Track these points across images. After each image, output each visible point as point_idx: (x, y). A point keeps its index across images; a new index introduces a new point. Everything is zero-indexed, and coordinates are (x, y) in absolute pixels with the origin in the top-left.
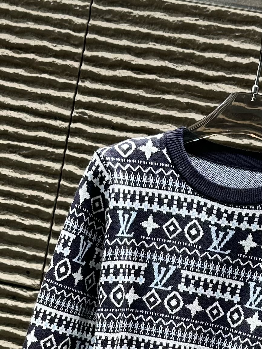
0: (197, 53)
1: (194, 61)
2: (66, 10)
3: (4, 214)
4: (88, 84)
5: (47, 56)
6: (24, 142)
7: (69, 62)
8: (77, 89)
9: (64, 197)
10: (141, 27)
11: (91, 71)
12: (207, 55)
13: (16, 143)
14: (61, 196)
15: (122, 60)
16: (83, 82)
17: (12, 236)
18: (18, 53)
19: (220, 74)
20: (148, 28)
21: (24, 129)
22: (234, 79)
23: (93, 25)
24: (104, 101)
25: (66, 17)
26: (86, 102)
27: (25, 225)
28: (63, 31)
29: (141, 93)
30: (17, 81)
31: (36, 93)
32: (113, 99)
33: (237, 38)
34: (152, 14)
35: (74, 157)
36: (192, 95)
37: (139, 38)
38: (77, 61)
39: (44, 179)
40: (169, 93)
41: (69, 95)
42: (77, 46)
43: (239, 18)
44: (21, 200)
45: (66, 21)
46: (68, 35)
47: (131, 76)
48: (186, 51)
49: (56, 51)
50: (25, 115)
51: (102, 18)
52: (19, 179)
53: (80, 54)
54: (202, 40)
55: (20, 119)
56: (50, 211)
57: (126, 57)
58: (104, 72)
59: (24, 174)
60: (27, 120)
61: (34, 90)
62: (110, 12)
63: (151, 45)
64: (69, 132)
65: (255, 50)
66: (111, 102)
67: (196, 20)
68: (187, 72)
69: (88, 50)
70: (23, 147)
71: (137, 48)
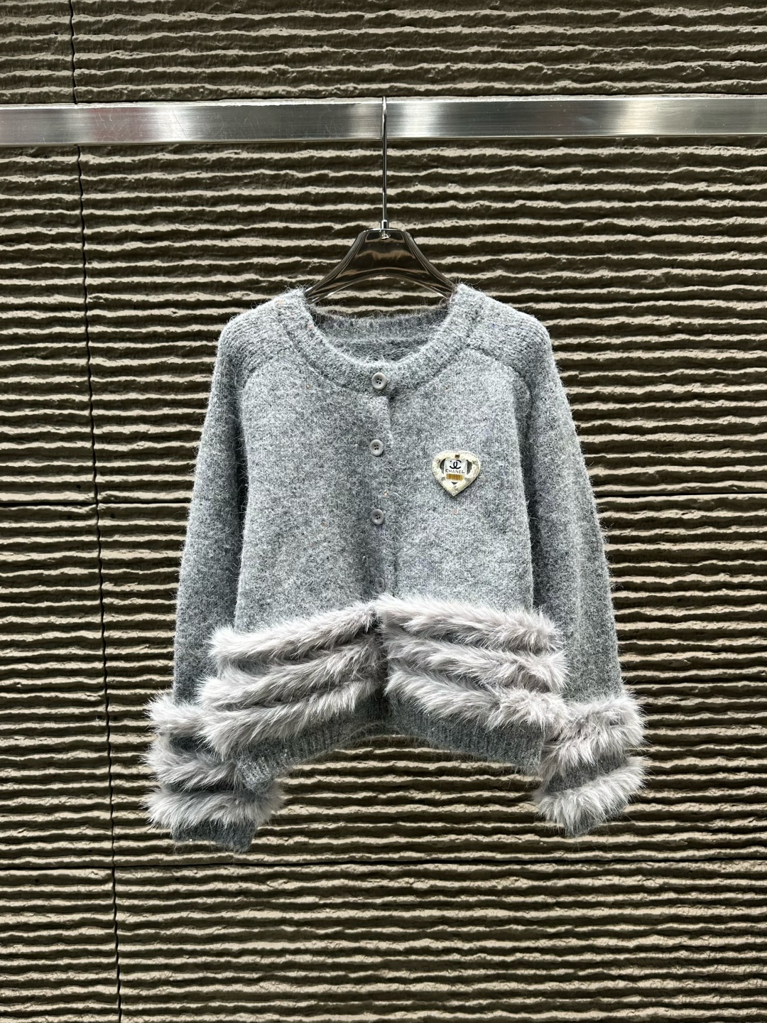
0: (208, 209)
1: (206, 218)
2: (53, 188)
3: (35, 427)
4: (96, 265)
5: (44, 243)
6: (40, 342)
7: (69, 245)
8: (85, 273)
9: (99, 395)
10: (140, 192)
11: (95, 250)
12: (219, 209)
13: (30, 346)
14: (96, 394)
15: (127, 232)
16: (90, 263)
17: (50, 450)
18: (11, 246)
19: (238, 227)
20: (148, 192)
21: (36, 328)
22: (253, 229)
23: (87, 200)
24: (117, 280)
25: (55, 196)
26: (98, 285)
27: (62, 434)
28: (55, 212)
29: (157, 263)
30: (17, 277)
31: (41, 286)
32: (128, 276)
33: (246, 185)
34: (149, 175)
35: (98, 348)
36: (212, 255)
37: (141, 205)
38: (78, 242)
39: (71, 379)
40: (187, 258)
41: (79, 280)
42: (74, 226)
43: (243, 163)
44: (51, 407)
45: (55, 200)
46: (61, 216)
47: (141, 248)
48: (195, 209)
49: (52, 235)
50: (34, 312)
51: (96, 189)
52: (43, 384)
53: (79, 234)
54: (209, 194)
55: (28, 317)
56: (86, 413)
57: (132, 228)
58: (110, 248)
59: (48, 378)
60: (37, 318)
61: (37, 283)
62: (102, 181)
63: (156, 209)
64: (87, 322)
65: (268, 195)
66: (125, 280)
67: (199, 174)
68: (201, 231)
69: (88, 228)
70: (39, 348)
71: (140, 215)
